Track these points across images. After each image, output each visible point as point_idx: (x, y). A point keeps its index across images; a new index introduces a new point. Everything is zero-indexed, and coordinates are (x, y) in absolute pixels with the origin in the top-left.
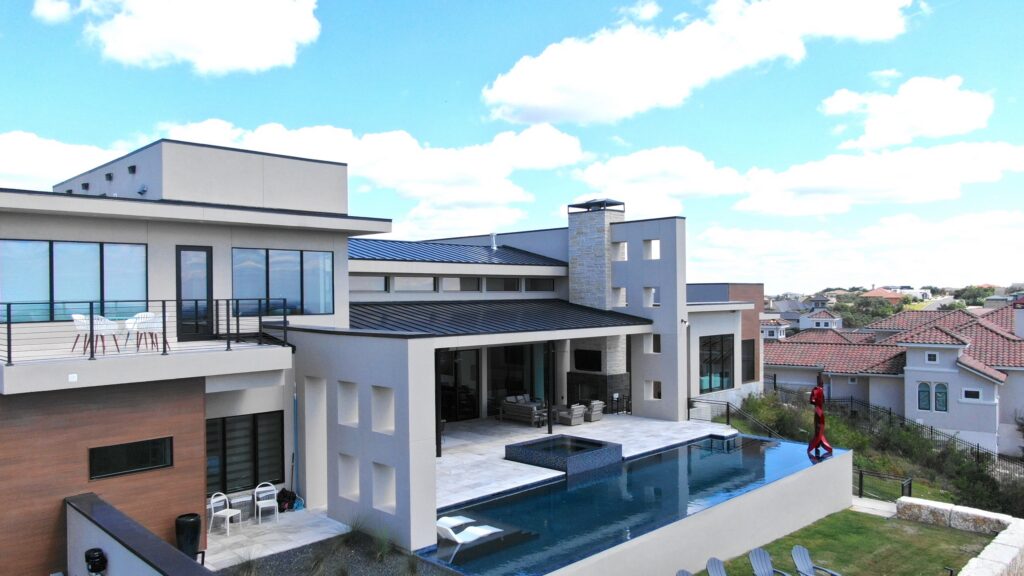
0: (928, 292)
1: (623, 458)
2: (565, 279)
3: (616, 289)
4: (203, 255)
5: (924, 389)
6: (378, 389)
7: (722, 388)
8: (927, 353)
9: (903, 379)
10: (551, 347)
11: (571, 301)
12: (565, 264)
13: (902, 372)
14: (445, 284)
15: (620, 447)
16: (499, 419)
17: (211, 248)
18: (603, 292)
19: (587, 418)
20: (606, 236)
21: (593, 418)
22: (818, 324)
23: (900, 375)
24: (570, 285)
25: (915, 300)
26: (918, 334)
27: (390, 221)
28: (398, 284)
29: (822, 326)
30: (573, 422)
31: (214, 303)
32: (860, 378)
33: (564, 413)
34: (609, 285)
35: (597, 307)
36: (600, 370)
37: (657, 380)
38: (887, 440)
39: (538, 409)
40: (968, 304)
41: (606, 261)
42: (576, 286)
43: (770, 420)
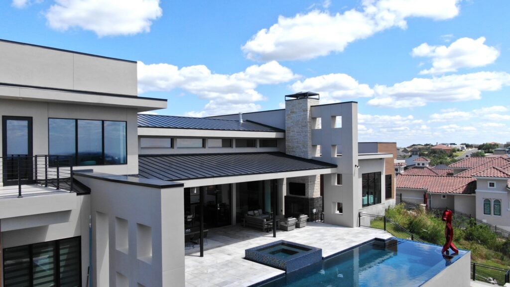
0: (464, 146)
1: (323, 258)
2: (283, 140)
3: (314, 146)
4: (25, 123)
5: (487, 202)
6: (141, 226)
7: (374, 203)
8: (489, 182)
9: (475, 197)
10: (276, 183)
11: (287, 153)
12: (283, 131)
13: (474, 192)
14: (209, 143)
15: (320, 251)
16: (243, 225)
17: (32, 118)
18: (306, 148)
19: (297, 226)
20: (308, 114)
21: (301, 225)
22: (419, 164)
23: (472, 195)
24: (286, 144)
25: (458, 150)
26: (483, 171)
27: (166, 100)
28: (179, 143)
29: (421, 165)
30: (289, 228)
31: (34, 158)
32: (448, 196)
33: (282, 223)
34: (310, 144)
35: (303, 157)
36: (304, 195)
37: (339, 202)
38: (471, 234)
39: (267, 220)
40: (485, 153)
41: (309, 129)
42: (290, 144)
43: (404, 224)
